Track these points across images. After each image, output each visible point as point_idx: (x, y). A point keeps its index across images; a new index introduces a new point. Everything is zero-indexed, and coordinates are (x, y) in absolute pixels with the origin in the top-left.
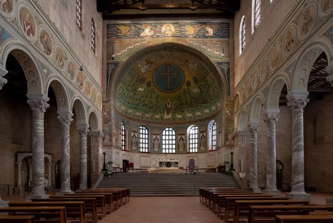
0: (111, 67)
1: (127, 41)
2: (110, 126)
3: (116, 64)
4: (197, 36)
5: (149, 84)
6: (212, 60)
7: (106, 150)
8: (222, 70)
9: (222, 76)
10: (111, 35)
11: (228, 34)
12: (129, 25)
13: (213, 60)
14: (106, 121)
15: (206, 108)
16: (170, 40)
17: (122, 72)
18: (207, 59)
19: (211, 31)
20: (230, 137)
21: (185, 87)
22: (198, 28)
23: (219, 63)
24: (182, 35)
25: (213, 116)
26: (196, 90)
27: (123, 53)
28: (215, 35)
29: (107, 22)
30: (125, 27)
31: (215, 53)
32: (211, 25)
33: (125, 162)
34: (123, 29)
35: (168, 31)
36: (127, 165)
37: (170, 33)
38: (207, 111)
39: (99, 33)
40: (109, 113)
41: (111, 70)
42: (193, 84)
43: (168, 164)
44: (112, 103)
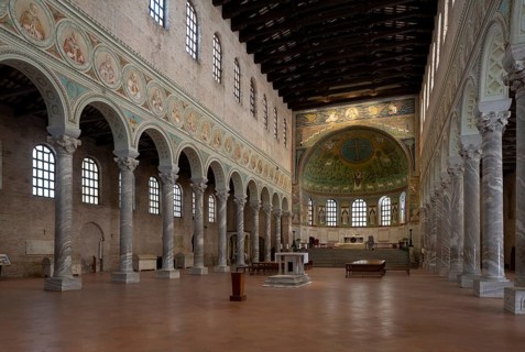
0: (300, 153)
1: (313, 128)
2: (299, 207)
3: (304, 150)
4: (381, 115)
5: (336, 158)
6: (395, 137)
7: (295, 228)
8: (407, 146)
9: (407, 152)
10: (299, 124)
11: (412, 109)
12: (315, 113)
13: (397, 137)
14: (295, 201)
15: (398, 178)
16: (353, 123)
17: (310, 155)
18: (390, 137)
19: (394, 109)
20: (415, 212)
21: (375, 157)
22: (381, 108)
23: (403, 140)
24: (365, 117)
25: (404, 188)
26: (387, 160)
27: (309, 140)
28: (399, 113)
29: (296, 113)
30: (312, 115)
31: (398, 130)
32: (394, 102)
33: (311, 239)
34: (310, 117)
35: (351, 115)
36: (313, 241)
37: (353, 117)
38: (399, 182)
39: (289, 126)
40: (298, 194)
41: (299, 156)
42: (383, 153)
43: (353, 240)
44: (300, 185)
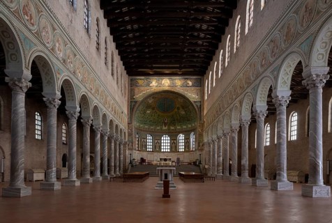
0: (133, 104)
1: (142, 88)
2: (132, 138)
3: (136, 102)
4: (183, 86)
5: (153, 109)
6: (191, 100)
7: (130, 152)
8: (197, 106)
9: (197, 110)
10: (133, 85)
11: (200, 84)
12: (143, 79)
13: (192, 100)
14: (130, 135)
15: (189, 124)
16: (167, 88)
17: (139, 106)
18: (188, 99)
19: (190, 83)
20: (201, 144)
21: (176, 110)
22: (183, 81)
23: (195, 102)
24: (174, 85)
25: (193, 130)
26: (183, 113)
27: (140, 96)
28: (193, 86)
29: (131, 77)
30: (141, 80)
31: (193, 96)
32: (190, 79)
33: (142, 159)
34: (140, 82)
35: (166, 83)
36: (143, 160)
37: (167, 84)
38: (190, 126)
39: (127, 85)
40: (131, 130)
42: (181, 109)
43: (165, 160)
44: (133, 124)
